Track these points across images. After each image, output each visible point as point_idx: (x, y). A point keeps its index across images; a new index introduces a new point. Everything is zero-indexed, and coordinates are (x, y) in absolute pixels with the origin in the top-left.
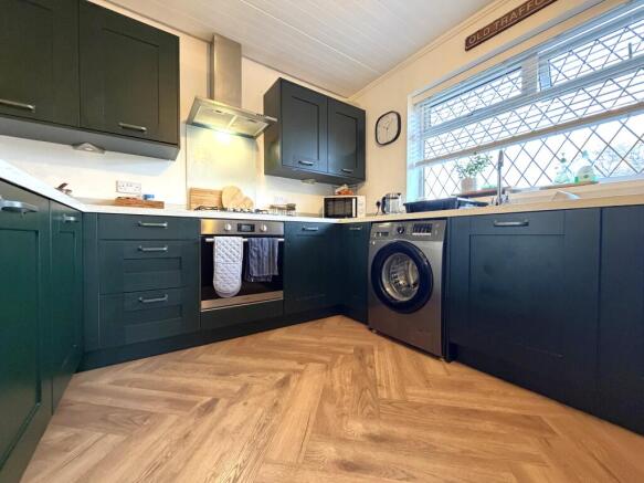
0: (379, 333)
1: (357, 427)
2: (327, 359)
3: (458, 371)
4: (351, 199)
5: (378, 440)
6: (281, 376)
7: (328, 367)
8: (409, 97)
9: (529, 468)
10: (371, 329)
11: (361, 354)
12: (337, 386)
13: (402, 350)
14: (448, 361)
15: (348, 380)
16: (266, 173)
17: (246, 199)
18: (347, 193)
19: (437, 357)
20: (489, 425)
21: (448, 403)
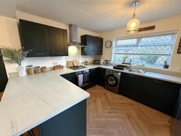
0: (106, 89)
1: (109, 107)
2: (100, 96)
3: (121, 96)
4: (100, 60)
5: (112, 109)
6: (94, 100)
7: (101, 97)
8: (114, 38)
9: (131, 110)
10: (105, 88)
11: (105, 94)
12: (103, 101)
13: (111, 93)
14: (119, 95)
15: (105, 100)
16: (81, 55)
17: (78, 62)
18: (99, 59)
19: (117, 94)
20: (126, 105)
21: (120, 102)
